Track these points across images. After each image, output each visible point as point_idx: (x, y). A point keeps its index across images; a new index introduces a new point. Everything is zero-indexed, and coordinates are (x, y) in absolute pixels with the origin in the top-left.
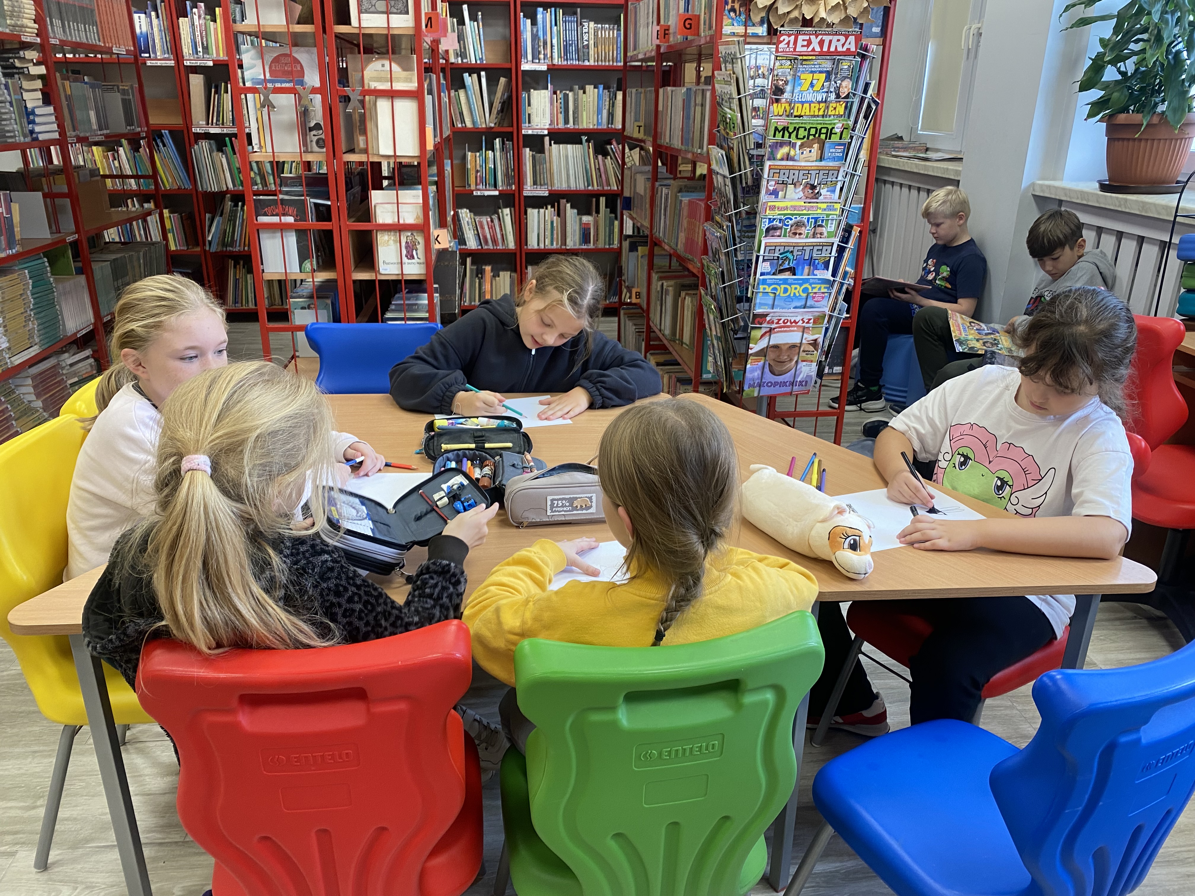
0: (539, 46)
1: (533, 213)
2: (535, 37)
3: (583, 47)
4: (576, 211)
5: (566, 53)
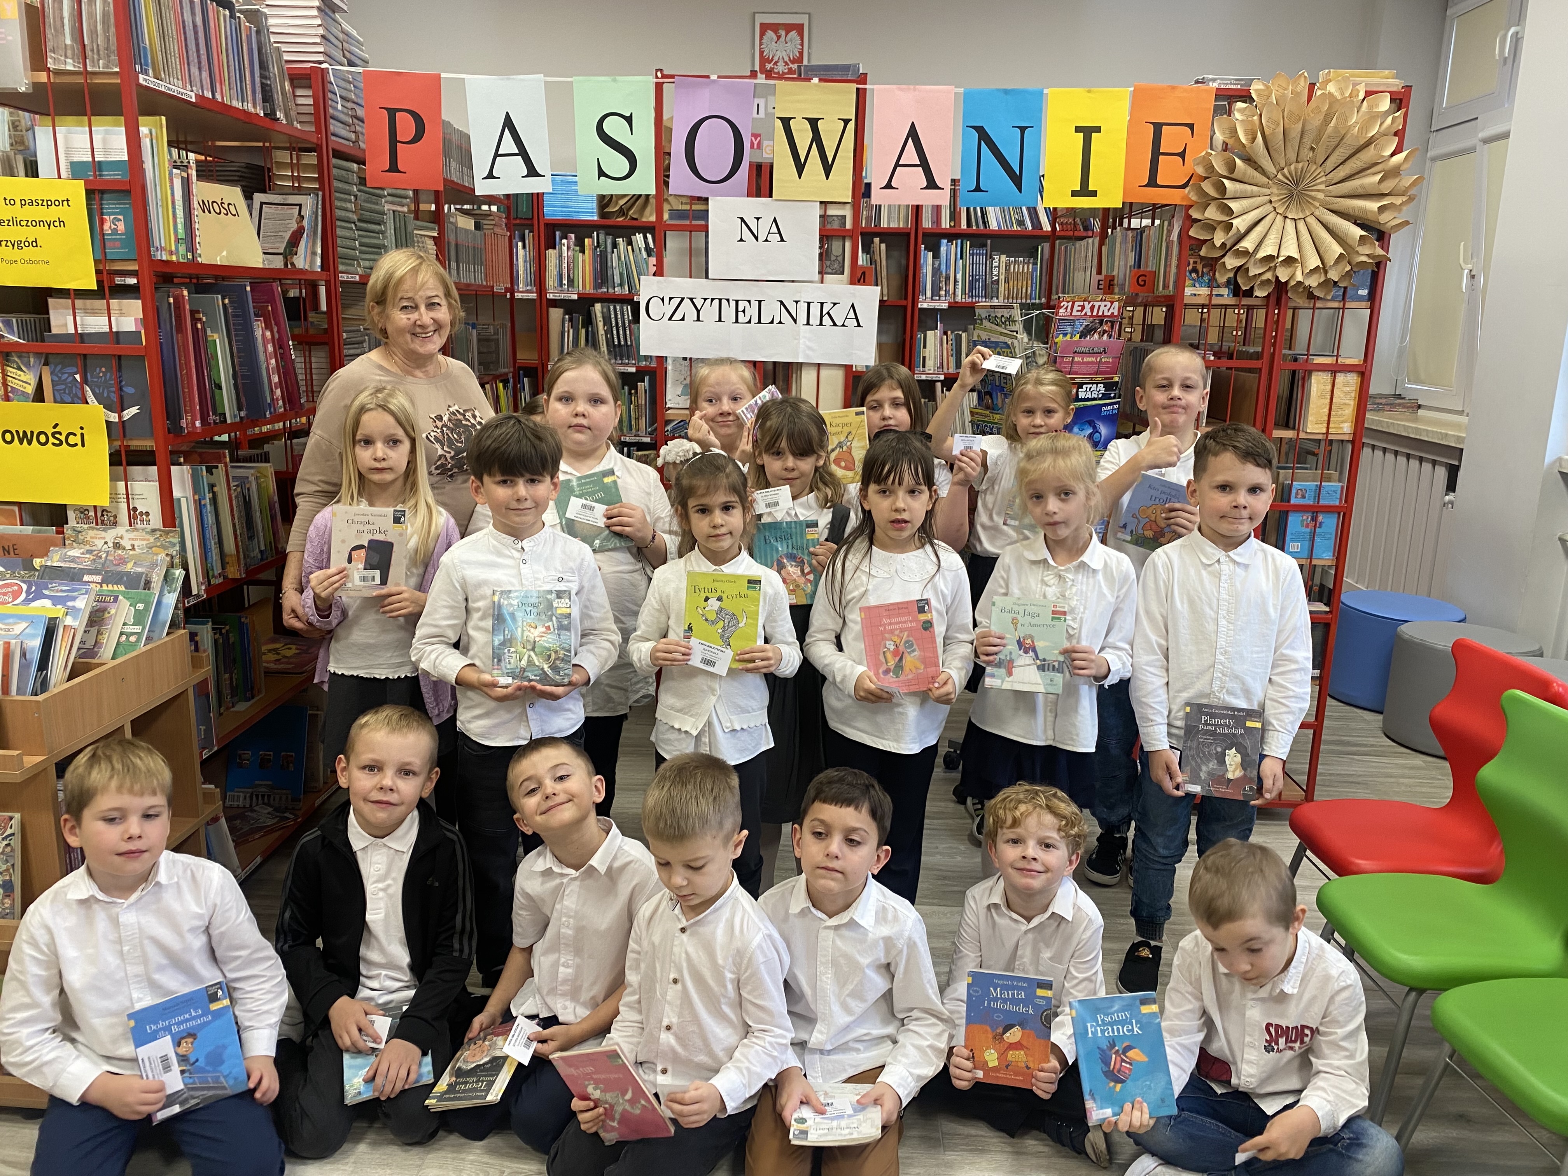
0: (940, 282)
2: (936, 271)
3: (992, 282)
5: (971, 290)
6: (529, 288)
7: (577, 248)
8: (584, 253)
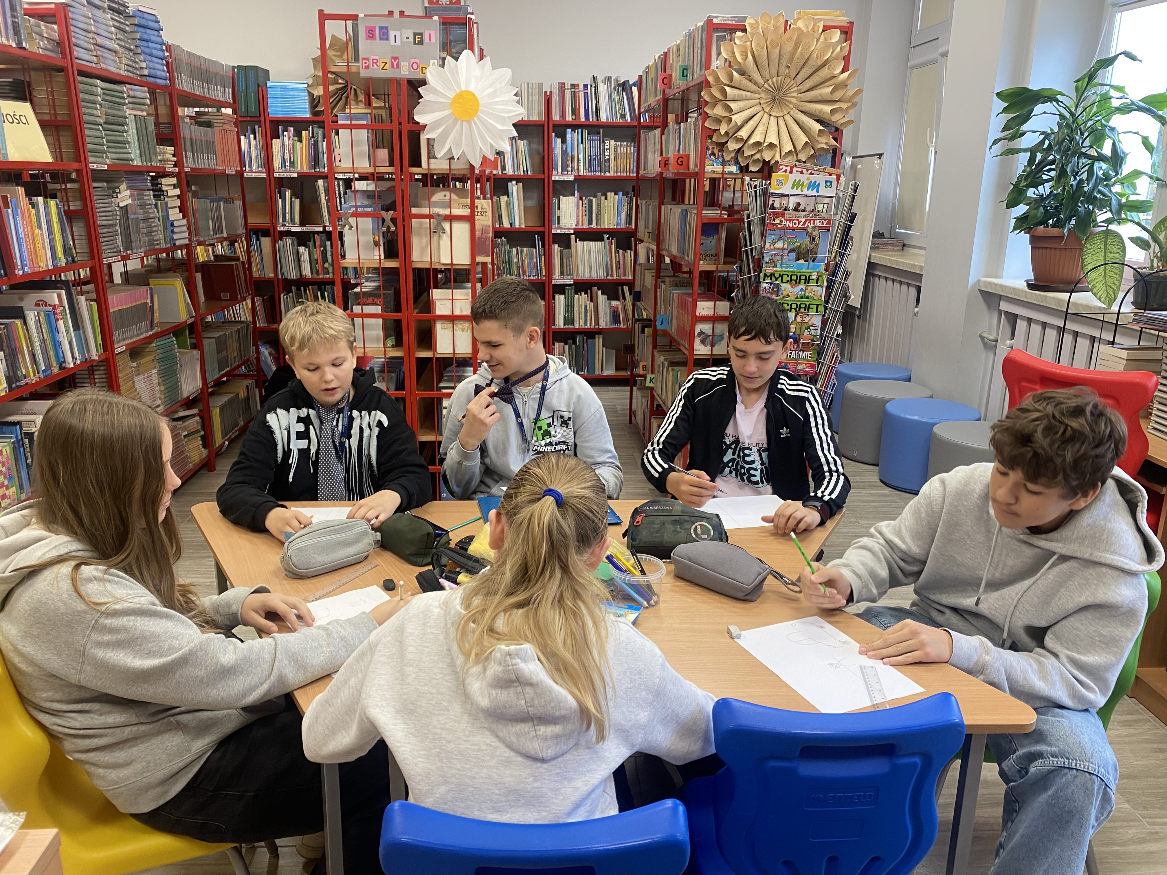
0: (568, 160)
2: (564, 153)
3: (605, 161)
4: (606, 297)
5: (590, 166)
6: (260, 169)
7: (296, 138)
8: (301, 142)
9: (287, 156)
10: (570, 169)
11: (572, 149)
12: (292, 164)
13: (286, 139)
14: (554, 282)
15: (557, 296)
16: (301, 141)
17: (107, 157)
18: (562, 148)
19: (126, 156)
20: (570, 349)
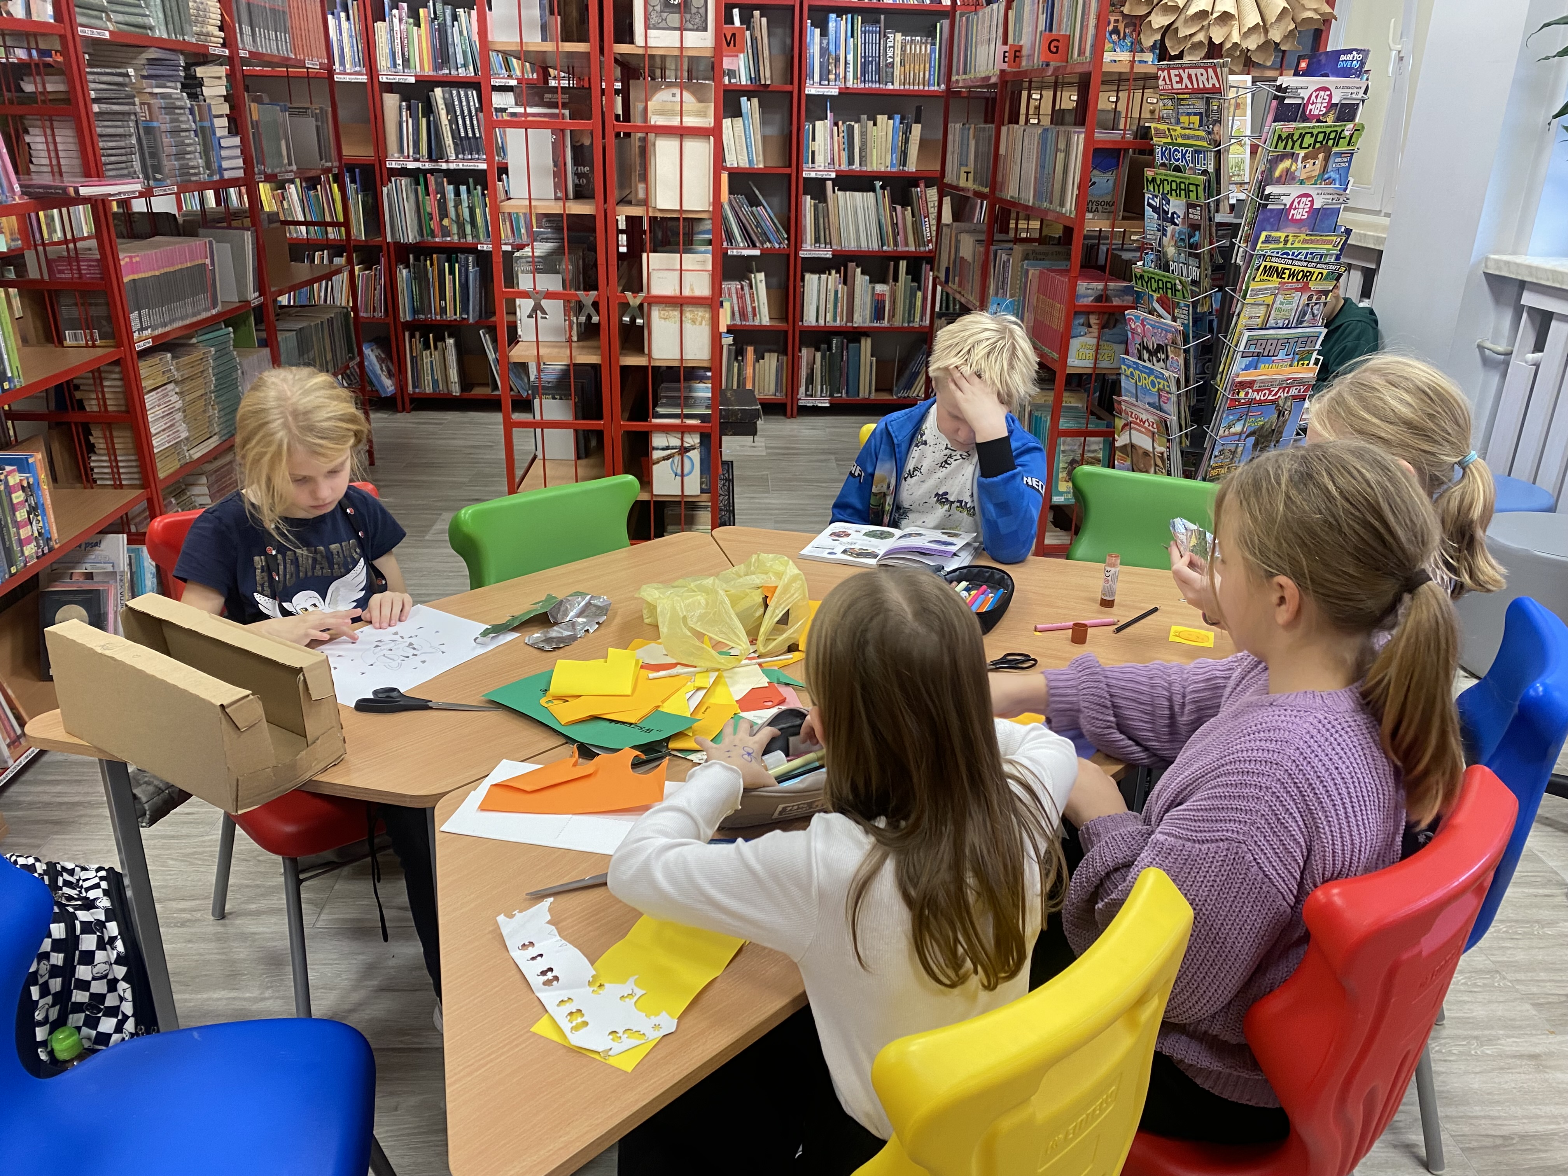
0: (829, 64)
1: (811, 279)
2: (824, 52)
3: (887, 65)
4: (867, 278)
5: (864, 73)
6: (358, 69)
7: (411, 20)
8: (419, 26)
9: (398, 49)
10: (832, 77)
11: (837, 47)
12: (406, 62)
13: (396, 21)
14: (802, 254)
15: (808, 276)
16: (418, 24)
17: (109, 19)
18: (821, 43)
19: (140, 20)
20: (823, 357)
